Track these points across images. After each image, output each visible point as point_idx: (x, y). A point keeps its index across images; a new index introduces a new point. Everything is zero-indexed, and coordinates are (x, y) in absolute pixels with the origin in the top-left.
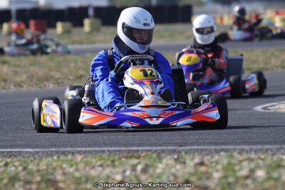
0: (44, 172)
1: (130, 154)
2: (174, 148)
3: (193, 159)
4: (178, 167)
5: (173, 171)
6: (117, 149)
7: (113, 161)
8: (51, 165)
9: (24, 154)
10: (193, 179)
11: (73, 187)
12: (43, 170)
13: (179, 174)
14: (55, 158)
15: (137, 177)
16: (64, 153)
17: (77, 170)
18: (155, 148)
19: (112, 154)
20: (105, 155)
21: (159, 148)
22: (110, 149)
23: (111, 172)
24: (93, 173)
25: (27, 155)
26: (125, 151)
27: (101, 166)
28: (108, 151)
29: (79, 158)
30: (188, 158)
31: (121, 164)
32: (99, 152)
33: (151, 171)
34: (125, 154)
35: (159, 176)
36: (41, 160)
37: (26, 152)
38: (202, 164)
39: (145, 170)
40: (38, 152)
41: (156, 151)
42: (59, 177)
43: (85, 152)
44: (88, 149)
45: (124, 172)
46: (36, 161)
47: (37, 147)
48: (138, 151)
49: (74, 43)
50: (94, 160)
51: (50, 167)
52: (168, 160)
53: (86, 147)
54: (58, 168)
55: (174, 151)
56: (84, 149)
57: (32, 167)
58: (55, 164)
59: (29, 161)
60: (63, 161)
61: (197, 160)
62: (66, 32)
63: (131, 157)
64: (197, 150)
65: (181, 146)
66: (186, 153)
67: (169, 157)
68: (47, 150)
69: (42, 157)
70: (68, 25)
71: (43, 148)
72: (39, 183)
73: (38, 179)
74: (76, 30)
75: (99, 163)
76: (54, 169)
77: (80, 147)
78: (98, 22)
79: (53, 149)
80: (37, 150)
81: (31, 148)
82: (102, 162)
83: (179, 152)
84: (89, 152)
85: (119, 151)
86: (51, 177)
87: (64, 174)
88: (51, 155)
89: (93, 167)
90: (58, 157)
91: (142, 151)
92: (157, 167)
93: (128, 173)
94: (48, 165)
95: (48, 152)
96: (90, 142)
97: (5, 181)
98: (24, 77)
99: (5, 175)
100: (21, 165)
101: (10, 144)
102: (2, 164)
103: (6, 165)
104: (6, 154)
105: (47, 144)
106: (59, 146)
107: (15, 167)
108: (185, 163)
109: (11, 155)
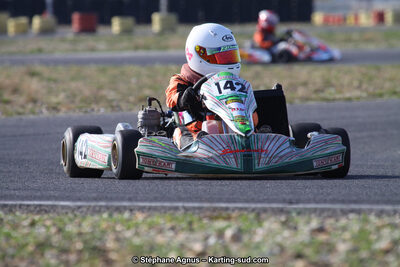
0: (88, 237)
1: (215, 214)
2: (280, 206)
3: (308, 223)
4: (286, 233)
5: (279, 239)
6: (196, 205)
7: (190, 223)
8: (99, 226)
9: (60, 210)
10: (308, 252)
12: (86, 234)
13: (287, 243)
14: (105, 215)
15: (225, 248)
16: (119, 210)
17: (137, 234)
18: (253, 206)
19: (189, 213)
20: (179, 214)
21: (259, 205)
22: (187, 205)
23: (187, 238)
24: (160, 239)
25: (64, 211)
26: (208, 209)
27: (173, 228)
28: (184, 208)
29: (140, 217)
30: (300, 221)
31: (202, 228)
32: (170, 208)
33: (246, 238)
34: (208, 213)
35: (258, 246)
36: (84, 218)
37: (63, 207)
38: (321, 230)
39: (236, 238)
40: (79, 207)
41: (253, 210)
42: (110, 244)
43: (150, 208)
44: (153, 204)
45: (206, 238)
46: (77, 220)
47: (79, 200)
48: (227, 209)
49: (137, 48)
50: (162, 221)
51: (97, 230)
52: (271, 224)
53: (151, 201)
54: (109, 231)
55: (281, 211)
56: (148, 204)
57: (71, 228)
58: (104, 225)
59: (66, 219)
60: (116, 222)
61: (315, 223)
62: (126, 31)
63: (217, 218)
64: (315, 210)
65: (291, 203)
66: (299, 213)
67: (273, 219)
68: (93, 204)
69: (86, 214)
70: (130, 21)
71: (87, 201)
72: (80, 252)
73: (79, 246)
74: (141, 29)
75: (169, 225)
76: (104, 232)
77: (142, 201)
78: (173, 18)
80: (79, 204)
81: (69, 200)
82: (173, 223)
83: (288, 213)
84: (155, 209)
85: (200, 208)
86: (98, 244)
87: (117, 240)
88: (97, 211)
89: (161, 231)
90: (110, 215)
91: (234, 210)
92: (255, 233)
93: (212, 241)
94: (94, 226)
95: (94, 207)
96: (157, 195)
97: (30, 248)
98: (62, 97)
99: (30, 239)
100: (54, 225)
101: (39, 194)
102: (26, 223)
103: (33, 224)
104: (32, 209)
105: (94, 195)
106: (111, 199)
107: (45, 228)
108: (296, 228)
109: (40, 210)
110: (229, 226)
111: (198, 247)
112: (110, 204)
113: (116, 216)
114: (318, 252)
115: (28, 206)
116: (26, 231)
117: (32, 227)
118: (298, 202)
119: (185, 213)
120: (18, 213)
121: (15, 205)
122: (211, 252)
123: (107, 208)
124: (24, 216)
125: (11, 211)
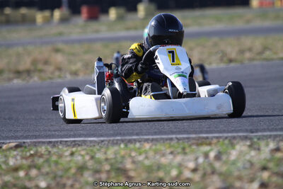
0: (113, 161)
1: (200, 142)
2: (245, 134)
3: (267, 145)
4: (253, 153)
5: (248, 157)
6: (185, 136)
7: (184, 149)
8: (119, 153)
9: (88, 144)
10: (271, 165)
11: (144, 175)
12: (111, 159)
13: (255, 160)
14: (122, 146)
15: (211, 165)
16: (130, 141)
17: (147, 158)
18: (226, 135)
19: (181, 142)
20: (174, 143)
21: (230, 135)
22: (178, 136)
23: (183, 159)
24: (164, 161)
25: (92, 144)
26: (194, 139)
27: (172, 153)
28: (177, 138)
29: (147, 146)
30: (262, 144)
31: (193, 151)
32: (167, 139)
33: (224, 157)
34: (194, 141)
35: (234, 163)
36: (107, 148)
37: (91, 141)
38: (277, 150)
39: (218, 157)
40: (102, 141)
41: (226, 138)
42: (129, 166)
43: (153, 140)
44: (155, 137)
45: (196, 159)
46: (103, 150)
47: (102, 136)
48: (207, 138)
50: (163, 148)
51: (118, 156)
52: (241, 147)
53: (152, 135)
54: (127, 156)
55: (246, 138)
56: (151, 137)
57: (100, 156)
58: (122, 153)
59: (95, 150)
60: (131, 150)
61: (272, 145)
63: (202, 144)
64: (270, 136)
65: (252, 132)
66: (259, 139)
67: (241, 143)
68: (112, 138)
69: (107, 145)
70: (122, 11)
71: (108, 137)
72: (108, 172)
73: (107, 167)
75: (168, 151)
76: (123, 157)
77: (146, 135)
79: (119, 138)
80: (102, 139)
81: (94, 137)
82: (172, 149)
83: (251, 139)
84: (157, 140)
85: (188, 138)
86: (120, 166)
87: (134, 162)
88: (116, 143)
89: (164, 155)
90: (126, 146)
91: (212, 138)
92: (230, 154)
93: (201, 160)
94: (116, 153)
95: (113, 140)
96: (156, 130)
97: (73, 171)
98: (79, 65)
99: (72, 165)
100: (87, 154)
101: (72, 133)
102: (67, 153)
103: (72, 154)
104: (69, 144)
105: (111, 132)
106: (124, 135)
107: (81, 156)
108: (259, 149)
109: (75, 144)
110: (211, 150)
111: (191, 165)
112: (124, 138)
113: (131, 146)
114: (277, 165)
115: (66, 141)
116: (68, 159)
117: (71, 156)
118: (257, 131)
119: (178, 142)
120: (60, 147)
121: (57, 142)
122: (201, 169)
123: (122, 141)
124: (65, 149)
125: (54, 146)
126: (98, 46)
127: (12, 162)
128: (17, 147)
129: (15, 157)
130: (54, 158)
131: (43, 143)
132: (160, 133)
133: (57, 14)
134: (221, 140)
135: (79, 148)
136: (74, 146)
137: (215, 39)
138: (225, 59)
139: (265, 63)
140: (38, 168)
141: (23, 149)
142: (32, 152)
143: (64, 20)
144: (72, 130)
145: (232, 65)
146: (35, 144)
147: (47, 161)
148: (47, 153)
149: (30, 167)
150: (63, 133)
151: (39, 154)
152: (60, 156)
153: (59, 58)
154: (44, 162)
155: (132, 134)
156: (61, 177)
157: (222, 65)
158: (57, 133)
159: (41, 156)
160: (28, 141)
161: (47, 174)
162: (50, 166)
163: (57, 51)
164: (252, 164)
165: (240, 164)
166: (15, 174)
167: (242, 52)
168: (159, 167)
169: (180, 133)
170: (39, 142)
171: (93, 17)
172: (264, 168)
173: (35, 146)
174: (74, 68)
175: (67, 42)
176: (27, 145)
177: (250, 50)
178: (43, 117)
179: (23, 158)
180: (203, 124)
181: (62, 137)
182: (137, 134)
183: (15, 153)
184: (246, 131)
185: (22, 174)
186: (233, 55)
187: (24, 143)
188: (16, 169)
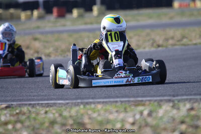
0: (75, 118)
1: (137, 104)
2: (169, 98)
3: (185, 105)
4: (175, 111)
5: (171, 115)
6: (126, 99)
7: (125, 109)
8: (79, 112)
9: (58, 105)
10: (187, 120)
12: (74, 116)
13: (176, 116)
14: (82, 107)
15: (145, 120)
16: (87, 103)
17: (99, 115)
18: (155, 98)
19: (123, 103)
20: (119, 104)
21: (158, 98)
22: (122, 100)
23: (125, 116)
24: (111, 117)
25: (60, 106)
26: (132, 101)
27: (117, 111)
28: (120, 101)
29: (99, 106)
30: (181, 105)
31: (132, 110)
32: (114, 102)
33: (154, 114)
34: (133, 103)
35: (161, 118)
36: (71, 108)
37: (59, 103)
38: (192, 109)
39: (150, 114)
40: (68, 103)
41: (156, 101)
42: (86, 120)
43: (103, 102)
44: (105, 100)
45: (134, 116)
46: (68, 110)
47: (67, 99)
48: (142, 101)
49: (86, 24)
50: (110, 108)
51: (79, 114)
52: (166, 107)
53: (103, 98)
54: (85, 114)
55: (169, 101)
56: (102, 100)
57: (66, 114)
58: (82, 111)
59: (62, 109)
60: (88, 110)
61: (188, 106)
62: (80, 16)
64: (187, 99)
65: (174, 96)
66: (179, 101)
67: (166, 105)
68: (74, 101)
69: (72, 106)
70: (82, 11)
71: (71, 100)
72: (71, 125)
73: (71, 122)
74: (88, 15)
75: (115, 110)
76: (82, 115)
77: (98, 99)
78: (103, 8)
81: (62, 100)
83: (173, 101)
84: (106, 102)
85: (129, 101)
86: (80, 121)
87: (90, 118)
88: (77, 105)
89: (111, 113)
90: (84, 106)
91: (146, 100)
92: (158, 112)
93: (138, 117)
94: (77, 112)
95: (75, 103)
96: (106, 95)
97: (47, 125)
98: (51, 50)
99: (46, 120)
100: (57, 112)
101: (46, 98)
102: (43, 112)
103: (46, 112)
104: (44, 105)
105: (74, 97)
106: (83, 99)
107: (53, 114)
108: (178, 109)
109: (48, 105)
110: (145, 109)
111: (131, 120)
112: (83, 101)
113: (88, 107)
114: (192, 120)
115: (42, 104)
116: (43, 116)
117: (46, 114)
118: (177, 96)
119: (121, 104)
120: (38, 107)
121: (35, 104)
122: (138, 122)
123: (82, 103)
124: (41, 109)
125: (33, 107)
126: (65, 35)
127: (3, 119)
128: (7, 107)
129: (5, 115)
130: (33, 115)
131: (26, 105)
132: (109, 97)
133: (36, 13)
134: (152, 102)
135: (51, 108)
136: (48, 107)
137: (148, 31)
138: (155, 45)
139: (183, 47)
140: (22, 122)
141: (11, 109)
142: (18, 111)
143: (40, 18)
144: (45, 96)
145: (160, 49)
146: (20, 106)
147: (28, 117)
148: (28, 112)
149: (16, 122)
150: (39, 98)
151: (22, 113)
152: (38, 114)
153: (37, 44)
154: (26, 118)
155: (89, 98)
156: (38, 129)
157: (153, 49)
158: (35, 98)
159: (24, 114)
160: (15, 103)
161: (28, 127)
162: (30, 121)
163: (35, 39)
164: (174, 119)
165: (165, 119)
166: (5, 127)
167: (167, 40)
168: (108, 122)
169: (123, 97)
170: (23, 104)
171: (61, 15)
172: (182, 122)
173: (20, 107)
174: (47, 51)
175: (42, 33)
176: (14, 106)
177: (172, 38)
178: (25, 86)
179: (11, 115)
180: (139, 91)
181: (39, 100)
182: (92, 98)
183: (5, 112)
184: (170, 95)
185: (10, 127)
186: (161, 42)
187: (12, 104)
188: (6, 123)
